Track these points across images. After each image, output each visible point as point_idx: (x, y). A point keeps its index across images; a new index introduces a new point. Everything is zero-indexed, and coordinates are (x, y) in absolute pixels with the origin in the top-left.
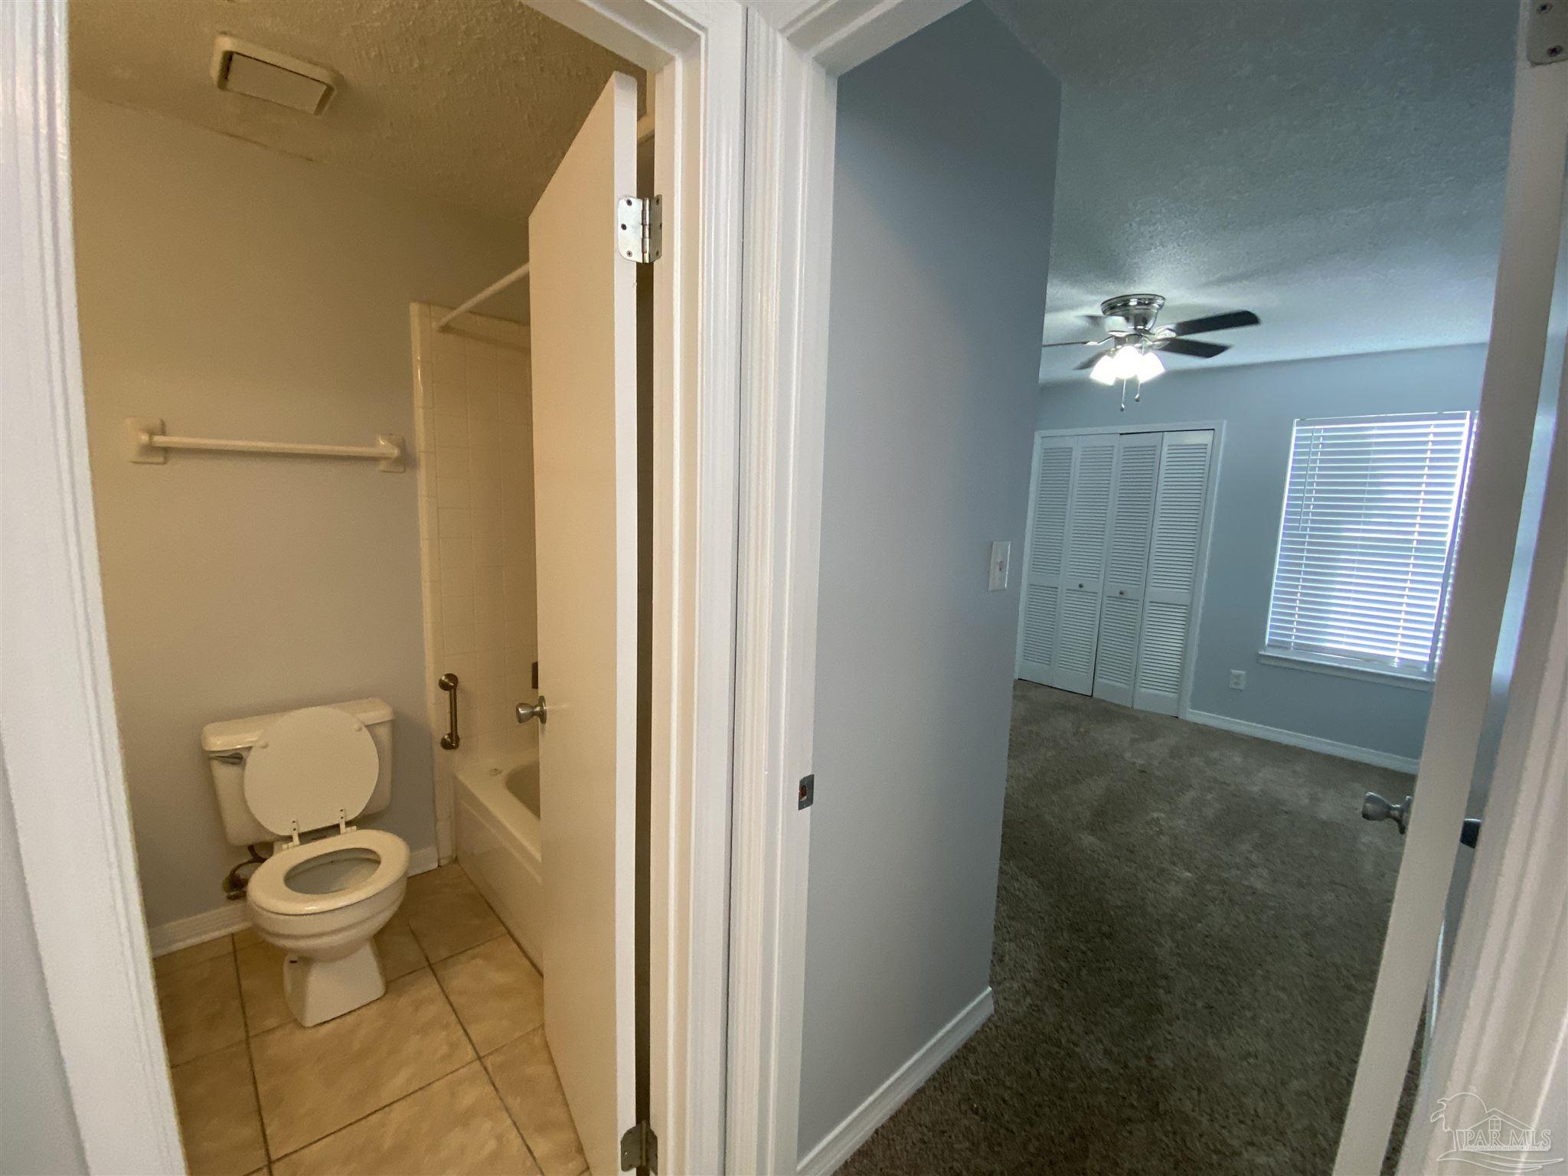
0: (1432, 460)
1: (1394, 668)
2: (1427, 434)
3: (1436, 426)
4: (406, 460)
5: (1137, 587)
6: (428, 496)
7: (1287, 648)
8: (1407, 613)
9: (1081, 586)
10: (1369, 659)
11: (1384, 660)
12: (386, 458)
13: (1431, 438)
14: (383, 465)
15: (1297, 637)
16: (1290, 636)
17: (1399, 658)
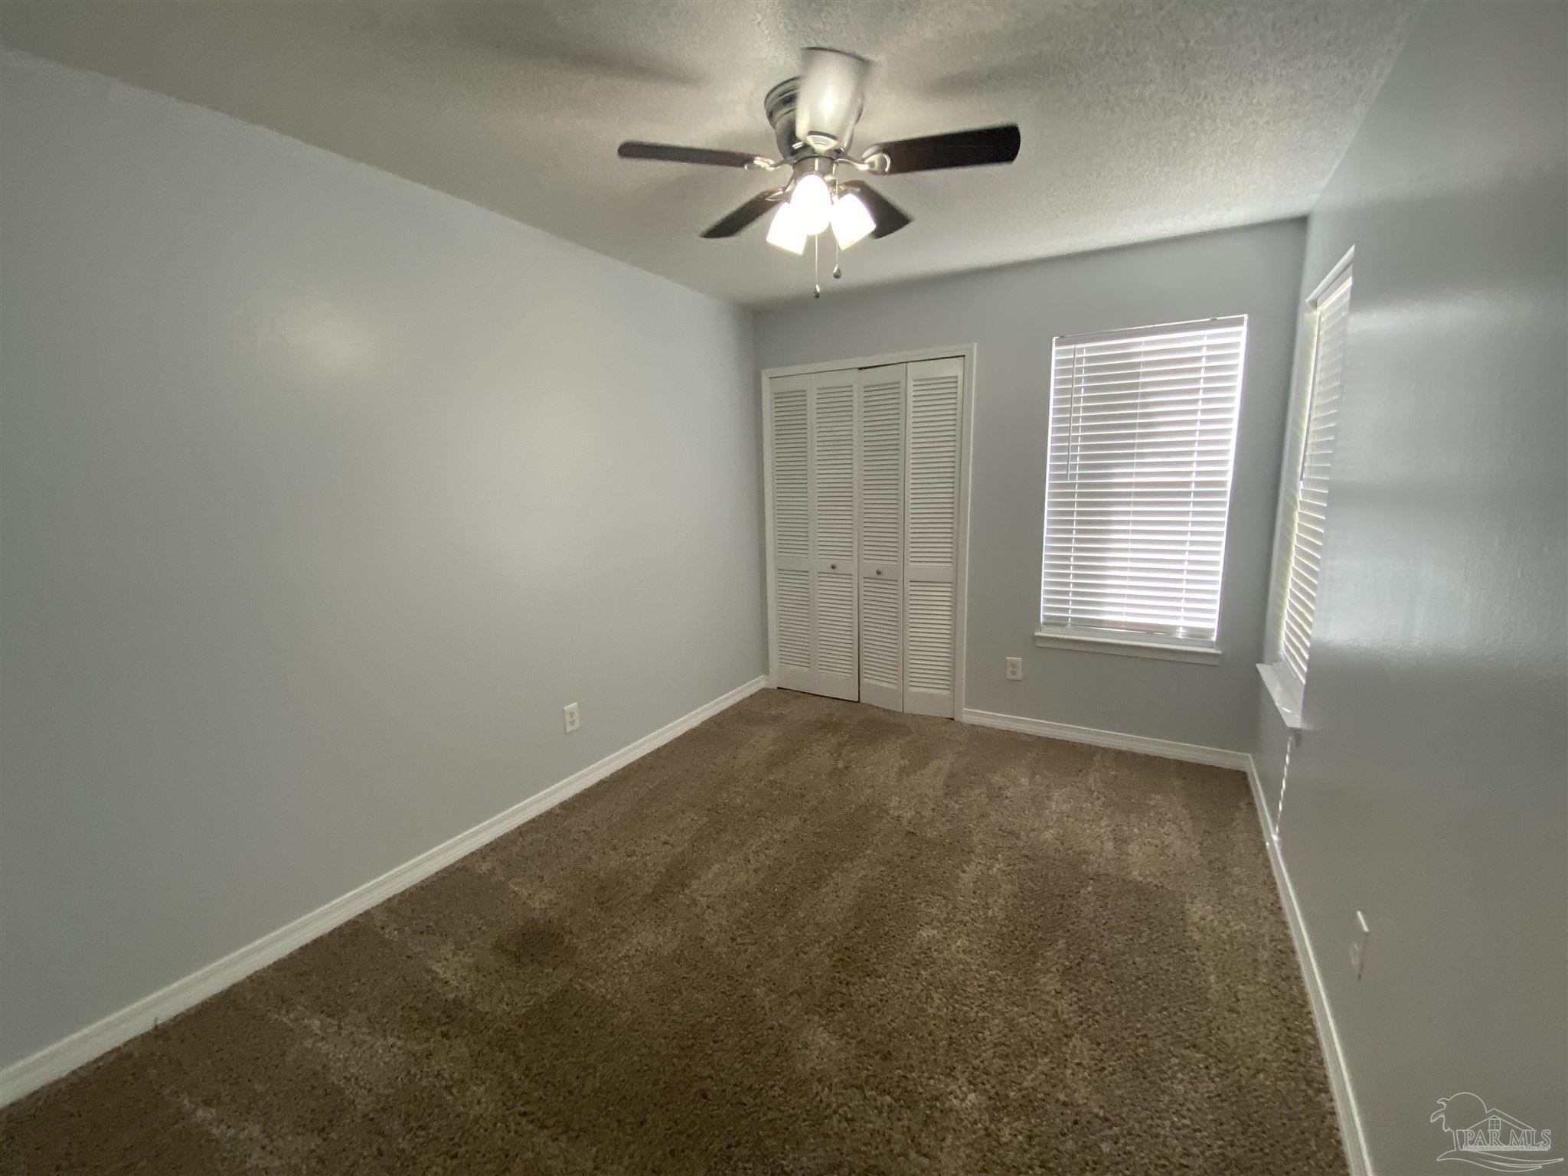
0: (1207, 380)
1: (1180, 639)
2: (1199, 348)
3: (1210, 337)
5: (895, 563)
7: (1064, 625)
8: (1190, 572)
9: (833, 567)
10: (1151, 630)
11: (1168, 631)
13: (1204, 352)
15: (1074, 611)
16: (1066, 610)
17: (1184, 627)
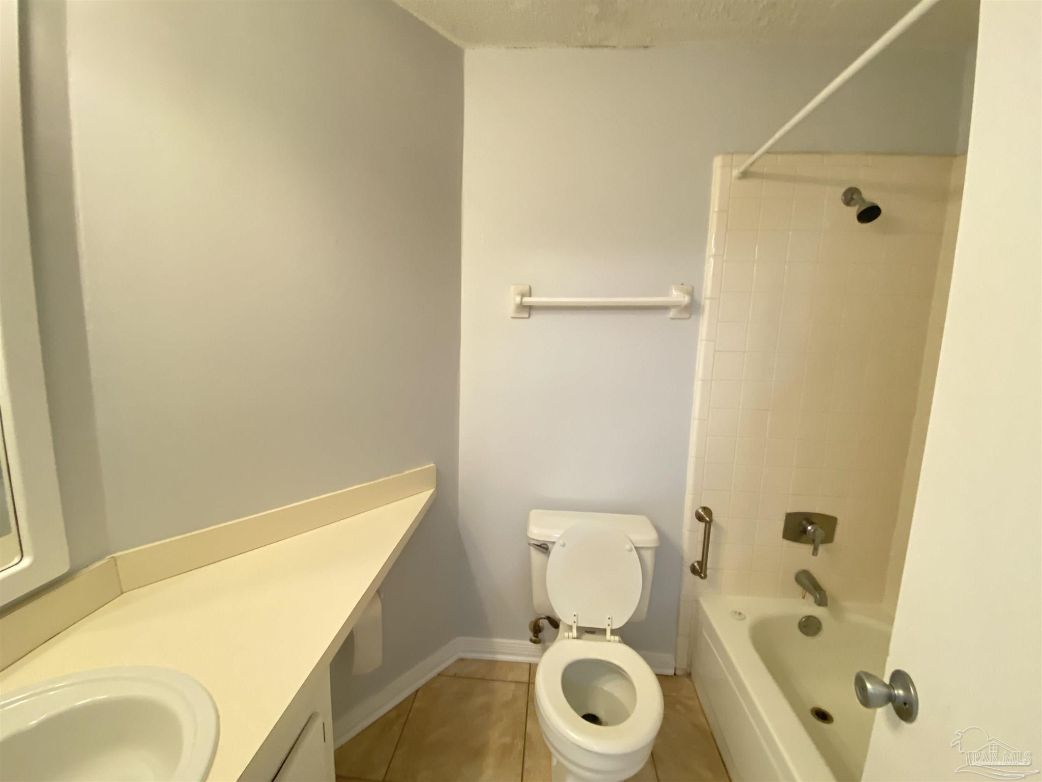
4: (692, 308)
6: (707, 340)
12: (675, 306)
14: (672, 313)
